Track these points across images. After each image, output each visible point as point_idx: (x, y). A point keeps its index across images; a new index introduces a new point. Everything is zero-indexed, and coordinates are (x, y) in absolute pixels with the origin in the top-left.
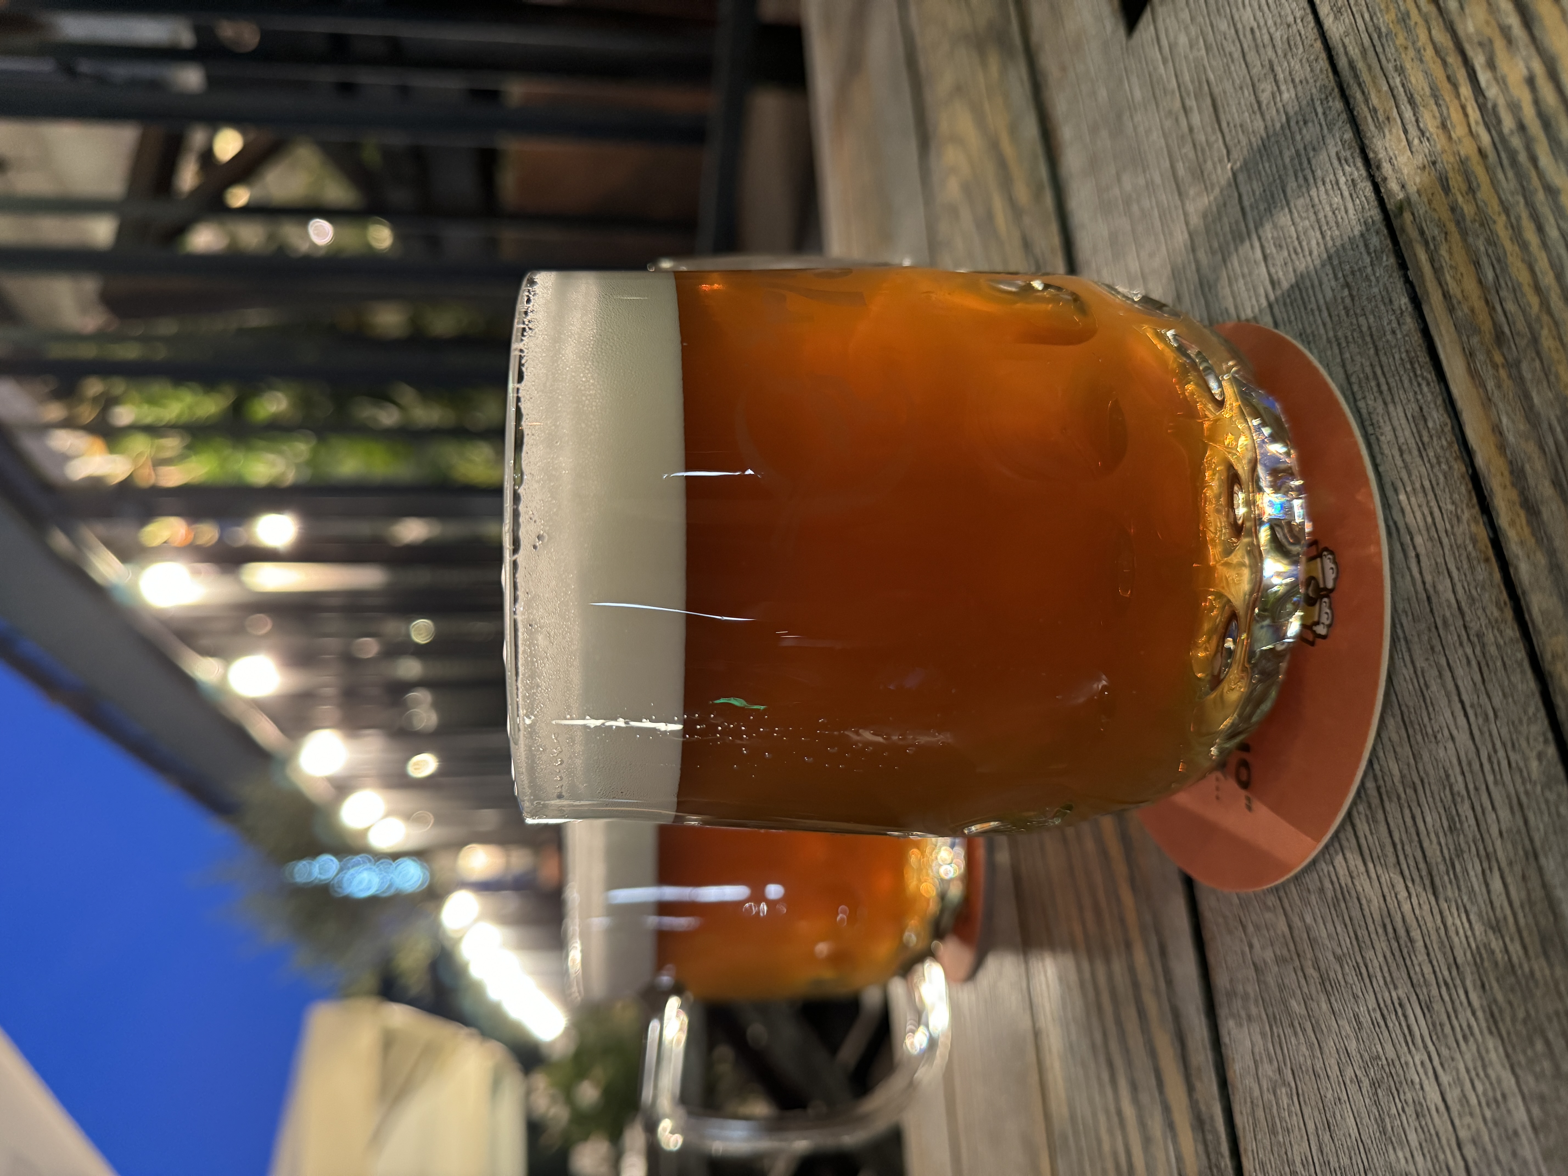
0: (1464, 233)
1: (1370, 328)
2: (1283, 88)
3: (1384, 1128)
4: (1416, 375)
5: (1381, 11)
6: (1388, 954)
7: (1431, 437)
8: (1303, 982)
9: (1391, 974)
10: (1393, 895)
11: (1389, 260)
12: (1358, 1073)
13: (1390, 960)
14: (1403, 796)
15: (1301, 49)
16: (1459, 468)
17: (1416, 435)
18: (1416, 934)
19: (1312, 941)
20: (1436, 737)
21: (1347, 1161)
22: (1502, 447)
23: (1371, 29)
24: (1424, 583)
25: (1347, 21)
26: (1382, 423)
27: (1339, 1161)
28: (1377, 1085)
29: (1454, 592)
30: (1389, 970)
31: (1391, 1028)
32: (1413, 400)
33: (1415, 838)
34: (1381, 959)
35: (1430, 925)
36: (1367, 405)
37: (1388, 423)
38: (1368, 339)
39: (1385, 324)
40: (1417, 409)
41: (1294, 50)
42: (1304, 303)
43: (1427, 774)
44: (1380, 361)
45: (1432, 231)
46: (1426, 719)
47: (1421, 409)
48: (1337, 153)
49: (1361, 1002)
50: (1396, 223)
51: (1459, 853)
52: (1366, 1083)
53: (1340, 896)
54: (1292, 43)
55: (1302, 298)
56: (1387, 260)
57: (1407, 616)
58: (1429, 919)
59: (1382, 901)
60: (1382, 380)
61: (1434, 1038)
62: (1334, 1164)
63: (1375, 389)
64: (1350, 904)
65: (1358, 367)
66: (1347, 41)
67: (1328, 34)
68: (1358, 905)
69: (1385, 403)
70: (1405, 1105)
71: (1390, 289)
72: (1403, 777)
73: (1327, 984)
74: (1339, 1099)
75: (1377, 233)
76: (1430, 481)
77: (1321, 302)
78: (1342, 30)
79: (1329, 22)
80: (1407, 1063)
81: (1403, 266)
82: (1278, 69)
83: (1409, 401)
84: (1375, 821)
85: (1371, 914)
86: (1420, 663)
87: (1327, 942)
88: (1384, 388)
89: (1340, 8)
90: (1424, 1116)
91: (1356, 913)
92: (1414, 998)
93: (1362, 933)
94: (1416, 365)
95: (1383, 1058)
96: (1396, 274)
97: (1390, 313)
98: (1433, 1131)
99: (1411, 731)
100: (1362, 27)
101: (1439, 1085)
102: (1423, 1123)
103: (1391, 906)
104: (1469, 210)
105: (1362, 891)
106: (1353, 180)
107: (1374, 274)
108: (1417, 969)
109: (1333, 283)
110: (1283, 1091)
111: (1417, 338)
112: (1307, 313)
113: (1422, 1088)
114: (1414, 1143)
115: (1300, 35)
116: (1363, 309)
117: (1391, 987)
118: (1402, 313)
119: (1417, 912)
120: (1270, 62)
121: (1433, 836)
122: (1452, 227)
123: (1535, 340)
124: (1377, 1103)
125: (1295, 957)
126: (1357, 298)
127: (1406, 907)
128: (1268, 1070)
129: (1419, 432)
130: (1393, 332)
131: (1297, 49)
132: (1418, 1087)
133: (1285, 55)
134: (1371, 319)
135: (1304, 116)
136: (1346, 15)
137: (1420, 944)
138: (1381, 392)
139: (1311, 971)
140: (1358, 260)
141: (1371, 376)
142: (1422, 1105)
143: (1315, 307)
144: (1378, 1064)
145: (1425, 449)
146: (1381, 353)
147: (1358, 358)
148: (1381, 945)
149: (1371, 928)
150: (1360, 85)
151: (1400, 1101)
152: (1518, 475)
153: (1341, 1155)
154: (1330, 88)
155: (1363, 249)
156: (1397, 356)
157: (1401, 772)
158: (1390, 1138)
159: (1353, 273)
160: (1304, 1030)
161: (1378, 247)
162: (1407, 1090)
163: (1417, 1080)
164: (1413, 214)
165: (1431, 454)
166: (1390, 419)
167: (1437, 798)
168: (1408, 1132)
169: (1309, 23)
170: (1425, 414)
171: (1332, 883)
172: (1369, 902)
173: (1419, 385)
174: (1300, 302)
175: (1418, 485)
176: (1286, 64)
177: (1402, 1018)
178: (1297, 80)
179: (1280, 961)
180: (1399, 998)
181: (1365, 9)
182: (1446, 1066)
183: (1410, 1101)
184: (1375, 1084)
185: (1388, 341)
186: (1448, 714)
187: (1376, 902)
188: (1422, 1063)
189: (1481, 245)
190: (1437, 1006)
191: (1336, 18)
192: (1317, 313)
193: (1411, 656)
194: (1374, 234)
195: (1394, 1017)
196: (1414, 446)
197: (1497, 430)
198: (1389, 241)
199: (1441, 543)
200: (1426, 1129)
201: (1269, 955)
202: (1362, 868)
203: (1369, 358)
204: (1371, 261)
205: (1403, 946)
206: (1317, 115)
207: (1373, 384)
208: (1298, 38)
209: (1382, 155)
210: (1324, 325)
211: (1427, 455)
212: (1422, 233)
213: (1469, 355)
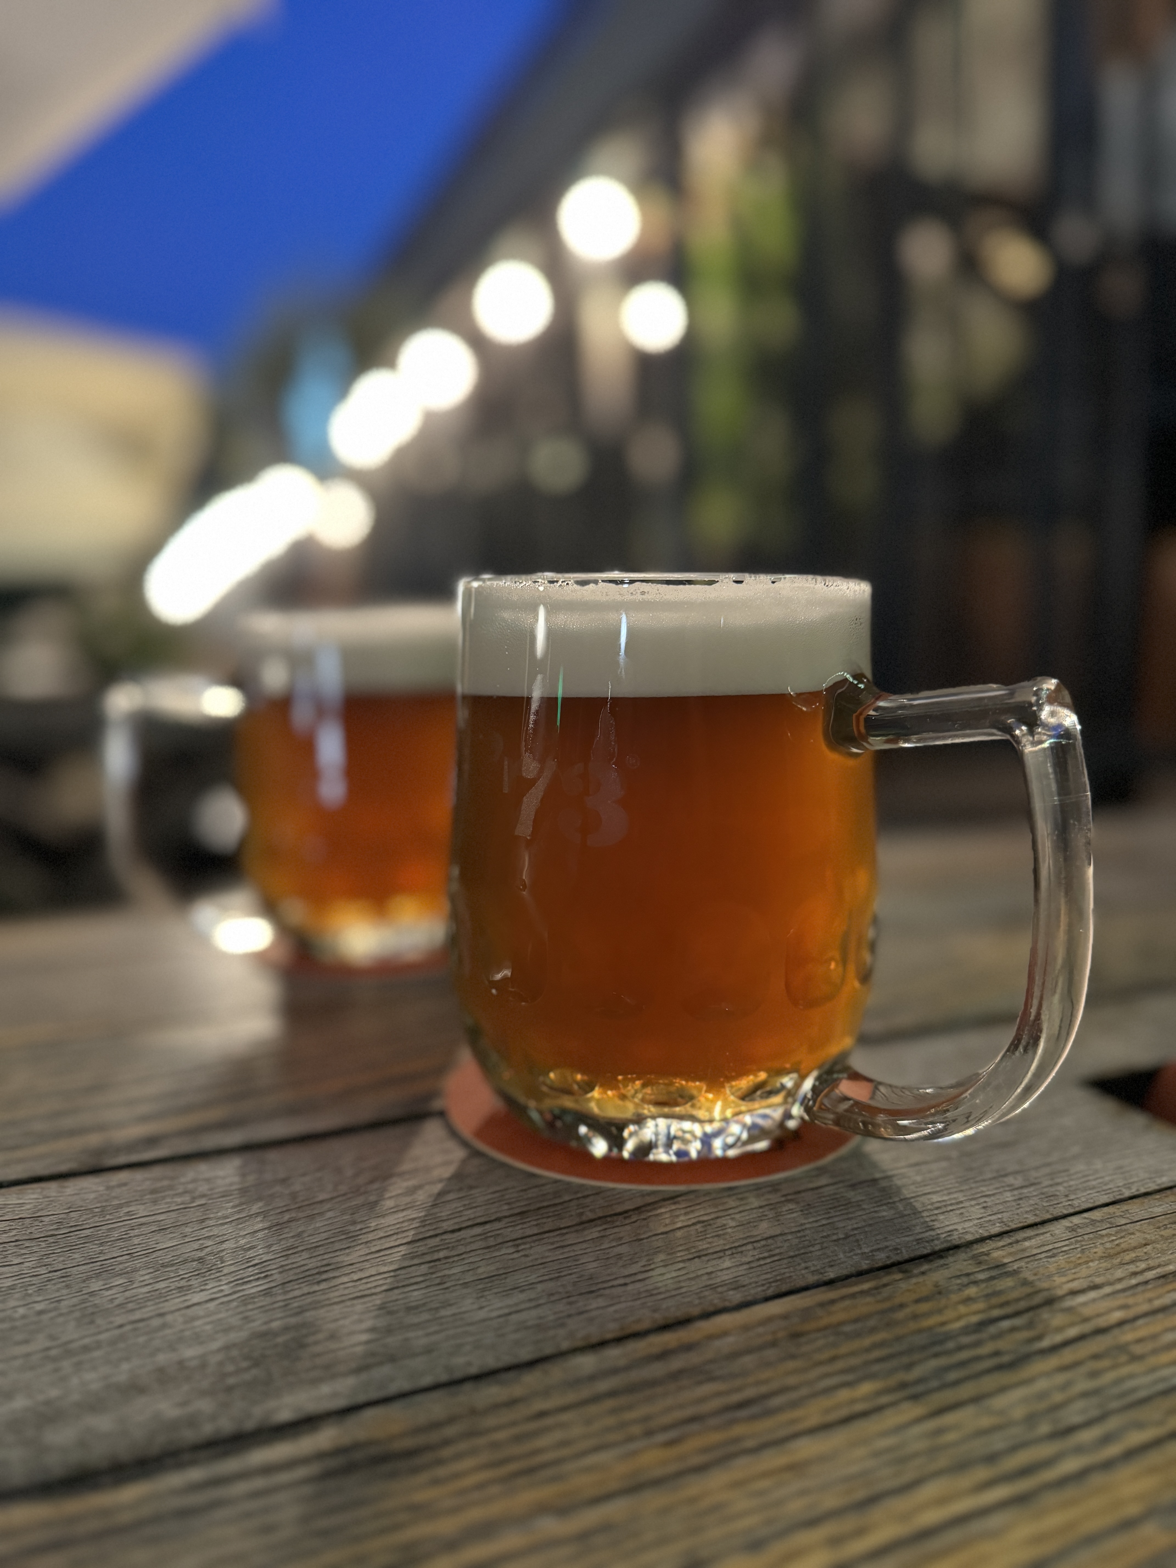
0: (883, 1312)
1: (811, 1252)
2: (1016, 1192)
3: (167, 1266)
4: (770, 1283)
5: (1069, 1258)
6: (306, 1268)
7: (721, 1293)
8: (279, 1211)
9: (290, 1269)
10: (354, 1270)
11: (865, 1265)
12: (209, 1249)
13: (303, 1269)
14: (434, 1276)
15: (1045, 1204)
16: (696, 1311)
17: (723, 1283)
18: (323, 1286)
19: (311, 1217)
20: (482, 1297)
21: (136, 1241)
22: (711, 1337)
23: (1055, 1251)
24: (604, 1289)
25: (1064, 1235)
26: (733, 1260)
27: (135, 1236)
28: (201, 1261)
29: (598, 1308)
30: (294, 1268)
31: (247, 1270)
32: (752, 1281)
33: (400, 1285)
34: (302, 1263)
35: (332, 1295)
36: (749, 1250)
37: (734, 1264)
38: (802, 1251)
39: (814, 1262)
40: (745, 1283)
41: (1046, 1199)
42: (835, 1207)
43: (452, 1292)
44: (784, 1259)
45: (886, 1292)
46: (496, 1291)
47: (744, 1286)
48: (956, 1230)
49: (266, 1250)
50: (894, 1269)
51: (390, 1313)
52: (202, 1254)
53: (350, 1235)
54: (1052, 1198)
55: (839, 1206)
56: (865, 1263)
57: (578, 1277)
58: (336, 1294)
59: (348, 1263)
60: (768, 1260)
61: (243, 1298)
62: (132, 1233)
63: (761, 1256)
64: (345, 1242)
65: (779, 1244)
66: (1048, 1235)
67: (1055, 1223)
68: (345, 1247)
69: (749, 1263)
70: (187, 1280)
71: (842, 1265)
72: (449, 1276)
73: (278, 1227)
74: (186, 1236)
75: (888, 1257)
76: (685, 1292)
77: (836, 1219)
78: (1057, 1232)
79: (1065, 1223)
80: (220, 1281)
81: (860, 1274)
82: (1032, 1189)
83: (751, 1278)
84: (413, 1258)
85: (337, 1256)
86: (540, 1287)
87: (312, 1226)
88: (762, 1262)
89: (1075, 1231)
90: (180, 1292)
91: (337, 1246)
92: (273, 1284)
93: (321, 1250)
94: (779, 1283)
95: (223, 1265)
96: (853, 1270)
97: (823, 1266)
98: (168, 1298)
99: (487, 1280)
100: (1056, 1245)
101: (207, 1301)
102: (174, 1292)
103: (345, 1269)
104: (900, 1315)
105: (356, 1249)
106: (933, 1240)
107: (856, 1255)
108: (296, 1287)
109: (850, 1227)
110: (187, 1198)
111: (801, 1283)
112: (827, 1209)
113: (202, 1291)
114: (157, 1286)
115: (1058, 1204)
116: (826, 1248)
117: (281, 1270)
118: (821, 1273)
119: (342, 1286)
120: (1039, 1183)
121: (404, 1296)
122: (887, 1305)
123: (793, 1357)
124: (185, 1261)
125: (297, 1206)
126: (836, 1243)
127: (345, 1279)
128: (203, 1188)
129: (726, 1285)
130: (806, 1268)
131: (1047, 1201)
132: (203, 1288)
133: (1042, 1194)
134: (818, 1253)
135: (990, 1207)
136: (1069, 1234)
137: (316, 1288)
138: (758, 1260)
139: (287, 1217)
140: (867, 1244)
141: (771, 1253)
142: (188, 1290)
143: (831, 1215)
144: (217, 1261)
145: (711, 1289)
146: (790, 1260)
147: (787, 1244)
148: (313, 1263)
149: (326, 1256)
150: (1010, 1244)
151: (191, 1276)
152: (688, 1347)
153: (141, 1238)
154: (1010, 1224)
155: (875, 1247)
156: (787, 1270)
157: (454, 1274)
158: (159, 1270)
159: (857, 1241)
160: (239, 1212)
161: (876, 1258)
162: (199, 1280)
163: (207, 1287)
164: (901, 1279)
165: (707, 1293)
166: (737, 1266)
167: (433, 1298)
168: (165, 1282)
169: (1067, 1209)
170: (740, 1289)
171: (361, 1229)
172: (348, 1254)
173: (763, 1285)
174: (836, 1204)
175: (683, 1284)
176: (1035, 1194)
177: (257, 1277)
178: (1021, 1202)
179: (294, 1196)
180: (272, 1275)
181: (1072, 1247)
182: (222, 1306)
183: (190, 1283)
184: (200, 1260)
185: (799, 1264)
186: (499, 1305)
187: (348, 1259)
188: (222, 1291)
189: (872, 1323)
190: (269, 1300)
191: (1067, 1228)
192: (827, 1216)
193: (546, 1281)
194: (887, 1255)
195: (256, 1271)
196: (714, 1282)
197: (725, 1334)
198: (880, 1264)
199: (636, 1300)
200: (170, 1293)
201: (297, 1187)
202: (373, 1250)
203: (787, 1252)
204: (865, 1253)
205: (314, 1277)
206: (990, 1215)
207: (766, 1254)
208: (1056, 1202)
209: (951, 1259)
210: (816, 1221)
211: (707, 1290)
212: (885, 1285)
213: (785, 1317)
